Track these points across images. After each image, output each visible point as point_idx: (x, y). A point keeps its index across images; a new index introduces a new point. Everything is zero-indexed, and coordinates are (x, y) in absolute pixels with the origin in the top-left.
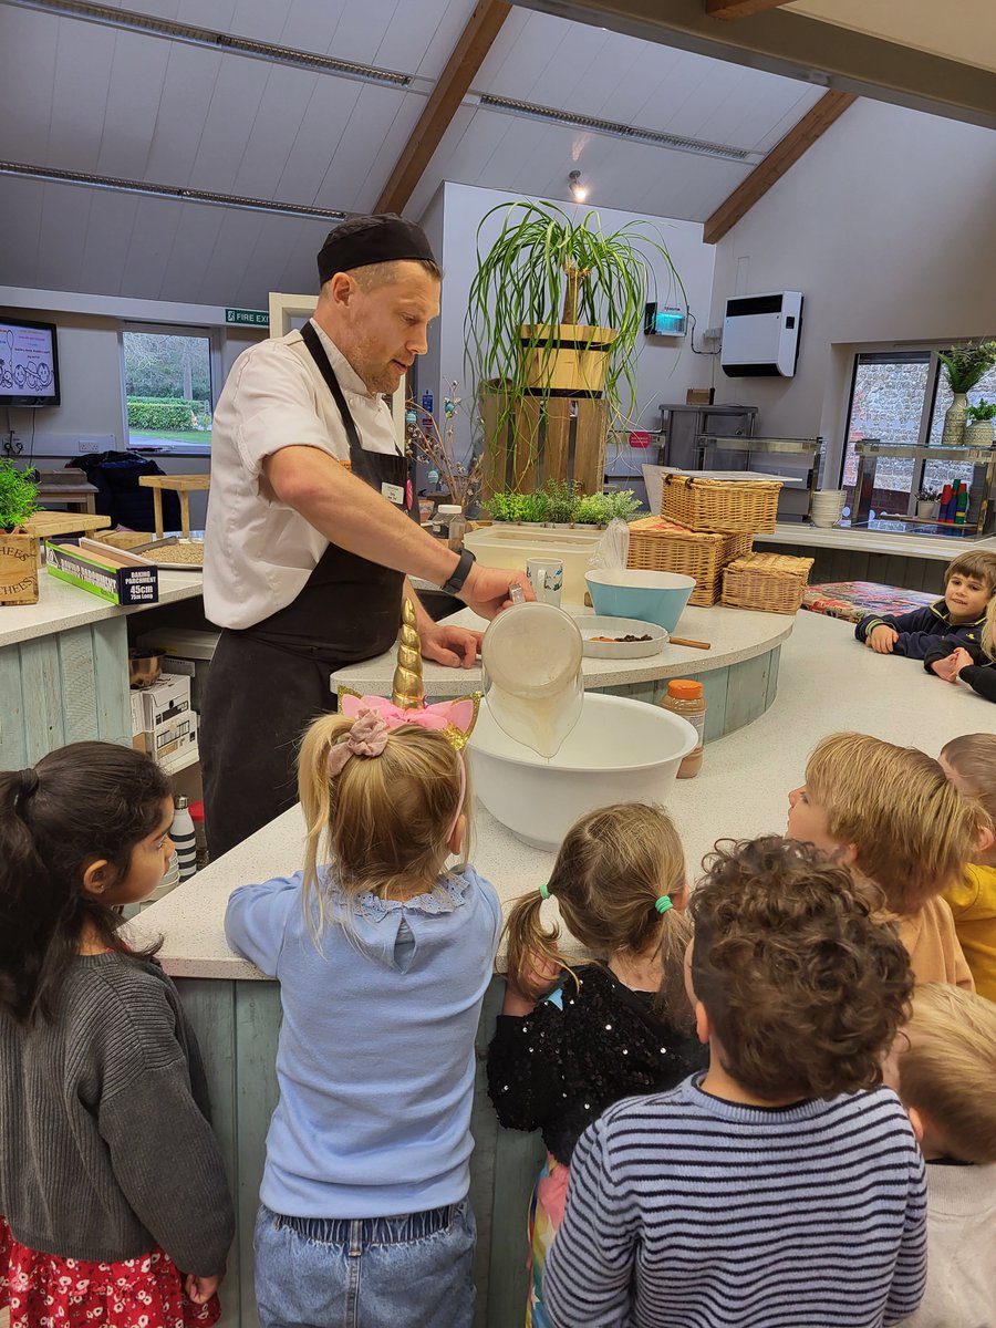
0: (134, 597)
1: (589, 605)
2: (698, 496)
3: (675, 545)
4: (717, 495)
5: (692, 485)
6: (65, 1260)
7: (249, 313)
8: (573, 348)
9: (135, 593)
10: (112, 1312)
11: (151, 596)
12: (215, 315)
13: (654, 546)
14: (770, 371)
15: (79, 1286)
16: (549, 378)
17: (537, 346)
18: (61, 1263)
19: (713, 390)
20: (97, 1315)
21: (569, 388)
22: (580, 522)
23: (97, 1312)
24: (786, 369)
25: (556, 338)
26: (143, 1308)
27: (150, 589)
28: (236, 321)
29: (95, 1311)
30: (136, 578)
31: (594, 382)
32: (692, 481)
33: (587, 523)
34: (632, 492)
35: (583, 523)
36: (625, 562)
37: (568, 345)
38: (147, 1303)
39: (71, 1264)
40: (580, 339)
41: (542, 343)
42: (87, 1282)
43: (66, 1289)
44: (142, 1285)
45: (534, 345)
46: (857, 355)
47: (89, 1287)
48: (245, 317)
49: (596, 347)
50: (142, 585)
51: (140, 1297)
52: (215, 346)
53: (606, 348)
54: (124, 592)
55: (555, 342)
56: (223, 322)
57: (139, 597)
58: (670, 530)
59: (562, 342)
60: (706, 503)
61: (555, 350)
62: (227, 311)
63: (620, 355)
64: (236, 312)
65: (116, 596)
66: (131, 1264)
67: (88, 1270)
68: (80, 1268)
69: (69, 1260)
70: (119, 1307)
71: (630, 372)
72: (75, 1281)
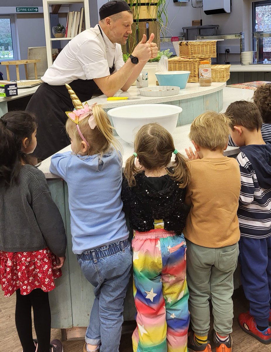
0: (10, 94)
1: (158, 85)
2: (190, 47)
3: (184, 63)
4: (196, 46)
5: (188, 44)
6: (23, 253)
7: (25, 8)
8: (145, 5)
9: (11, 92)
10: (37, 265)
11: (16, 94)
12: (12, 10)
13: (177, 65)
14: (221, 11)
15: (28, 260)
16: (138, 16)
17: (133, 6)
18: (22, 254)
19: (201, 20)
20: (33, 268)
21: (145, 18)
22: (153, 61)
23: (33, 267)
24: (227, 10)
25: (139, 2)
26: (46, 263)
27: (15, 91)
28: (20, 11)
29: (32, 267)
30: (11, 88)
31: (153, 16)
32: (187, 43)
33: (155, 61)
34: (169, 50)
35: (154, 61)
36: (168, 69)
37: (143, 4)
38: (47, 261)
39: (25, 254)
40: (147, 2)
41: (134, 5)
42: (29, 258)
43: (24, 261)
44: (45, 257)
45: (132, 6)
46: (253, 3)
47: (30, 259)
48: (23, 10)
49: (152, 4)
50: (12, 90)
51: (45, 260)
52: (13, 21)
53: (156, 4)
54: (7, 92)
55: (139, 4)
56: (15, 12)
57: (12, 94)
58: (182, 59)
59: (141, 4)
60: (193, 49)
61: (139, 7)
62: (17, 8)
63: (162, 6)
64: (20, 8)
65: (5, 94)
66: (41, 251)
67: (30, 255)
68: (28, 254)
69: (24, 253)
70: (39, 264)
71: (165, 12)
72: (26, 258)
